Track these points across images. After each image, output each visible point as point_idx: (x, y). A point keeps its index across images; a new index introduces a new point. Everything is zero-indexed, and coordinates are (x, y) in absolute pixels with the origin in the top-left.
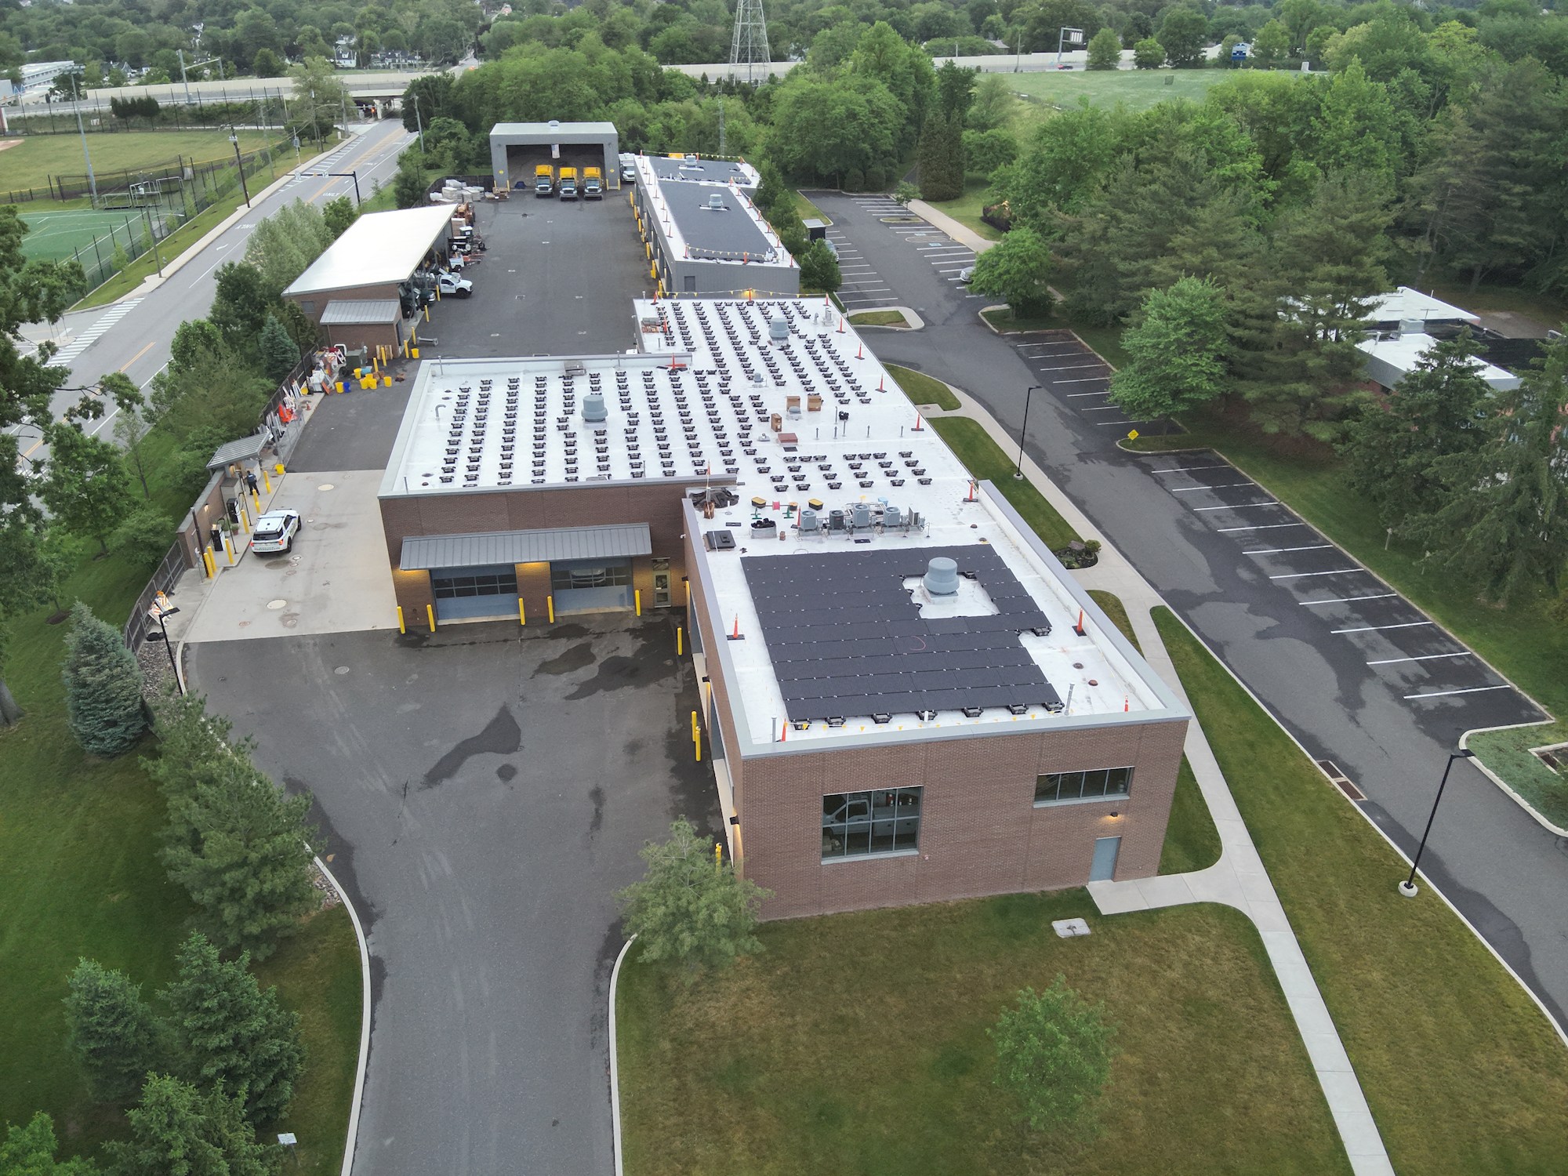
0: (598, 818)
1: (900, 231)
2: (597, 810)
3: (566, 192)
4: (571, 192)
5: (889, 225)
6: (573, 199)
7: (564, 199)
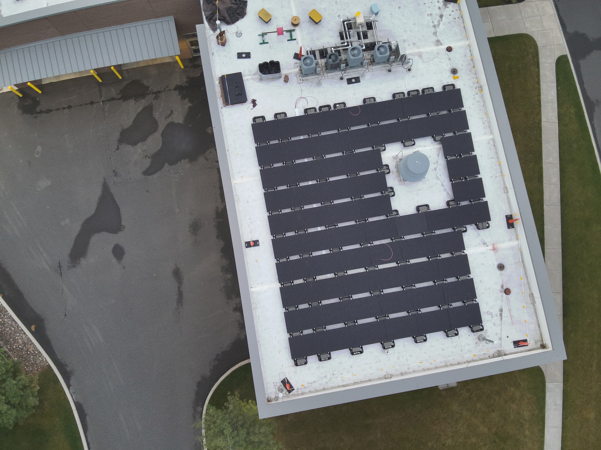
0: (180, 294)
2: (179, 288)
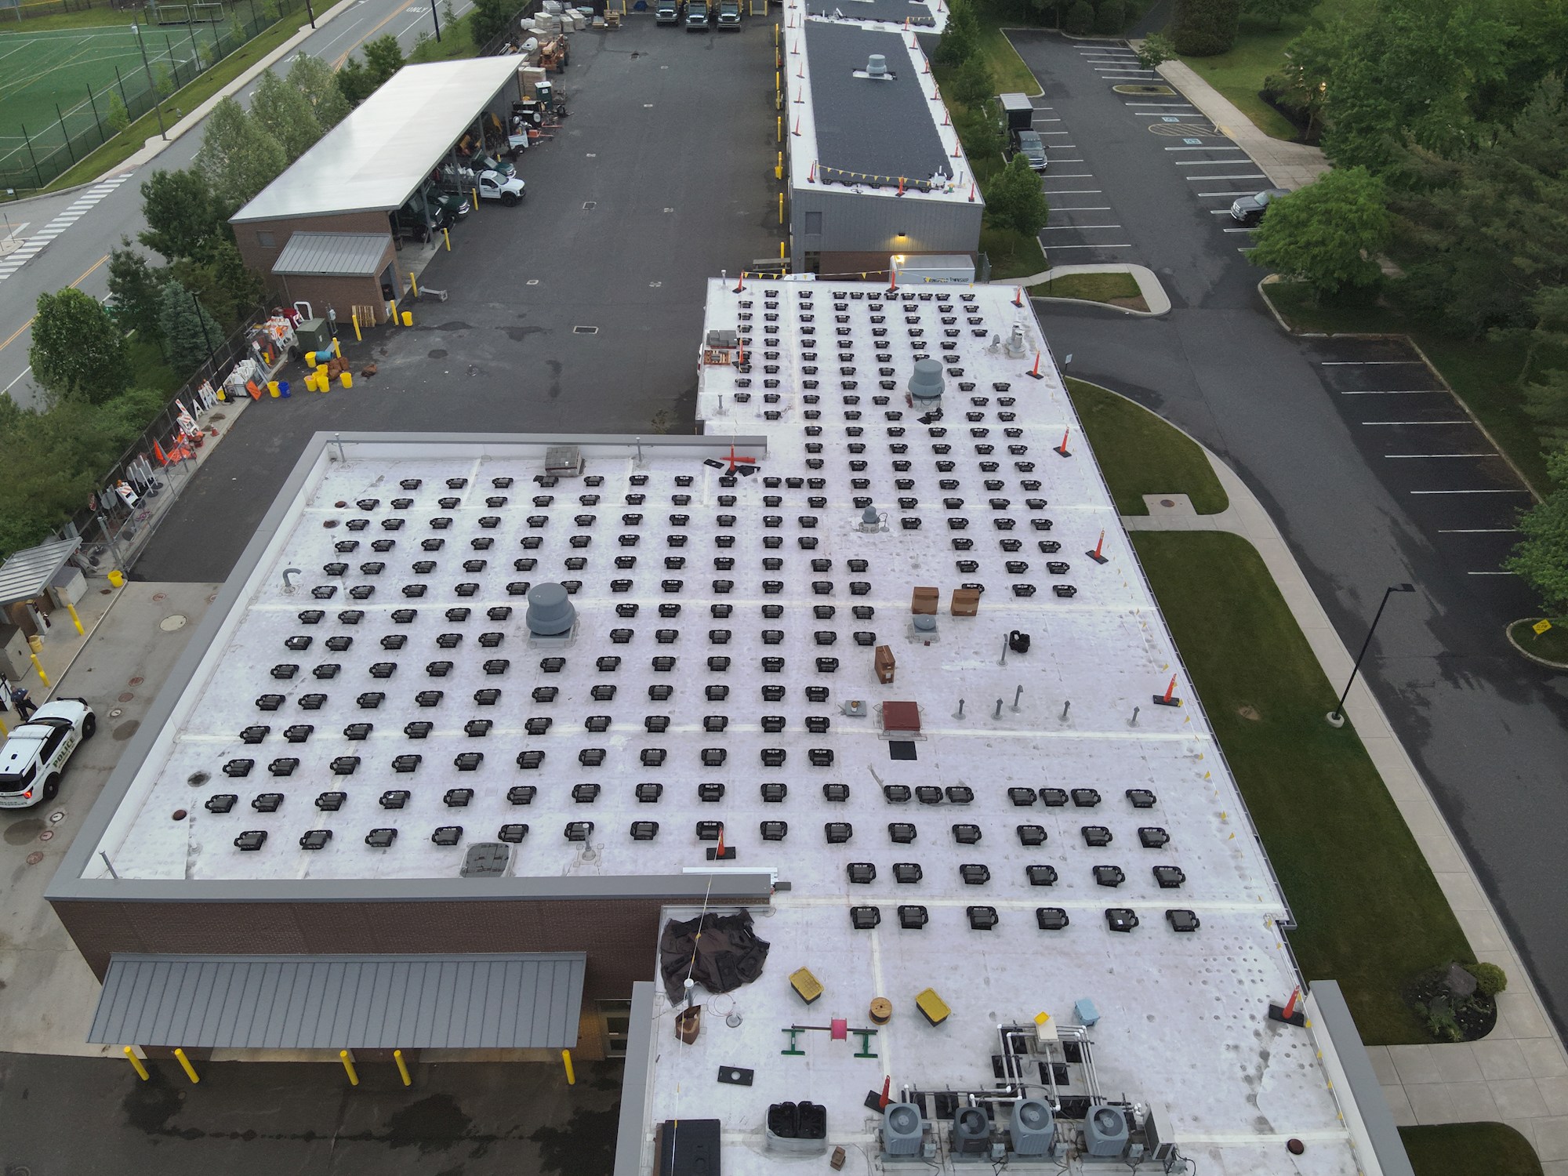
1: (1142, 111)
3: (693, 20)
4: (700, 20)
5: (1124, 98)
6: (703, 31)
7: (691, 31)
